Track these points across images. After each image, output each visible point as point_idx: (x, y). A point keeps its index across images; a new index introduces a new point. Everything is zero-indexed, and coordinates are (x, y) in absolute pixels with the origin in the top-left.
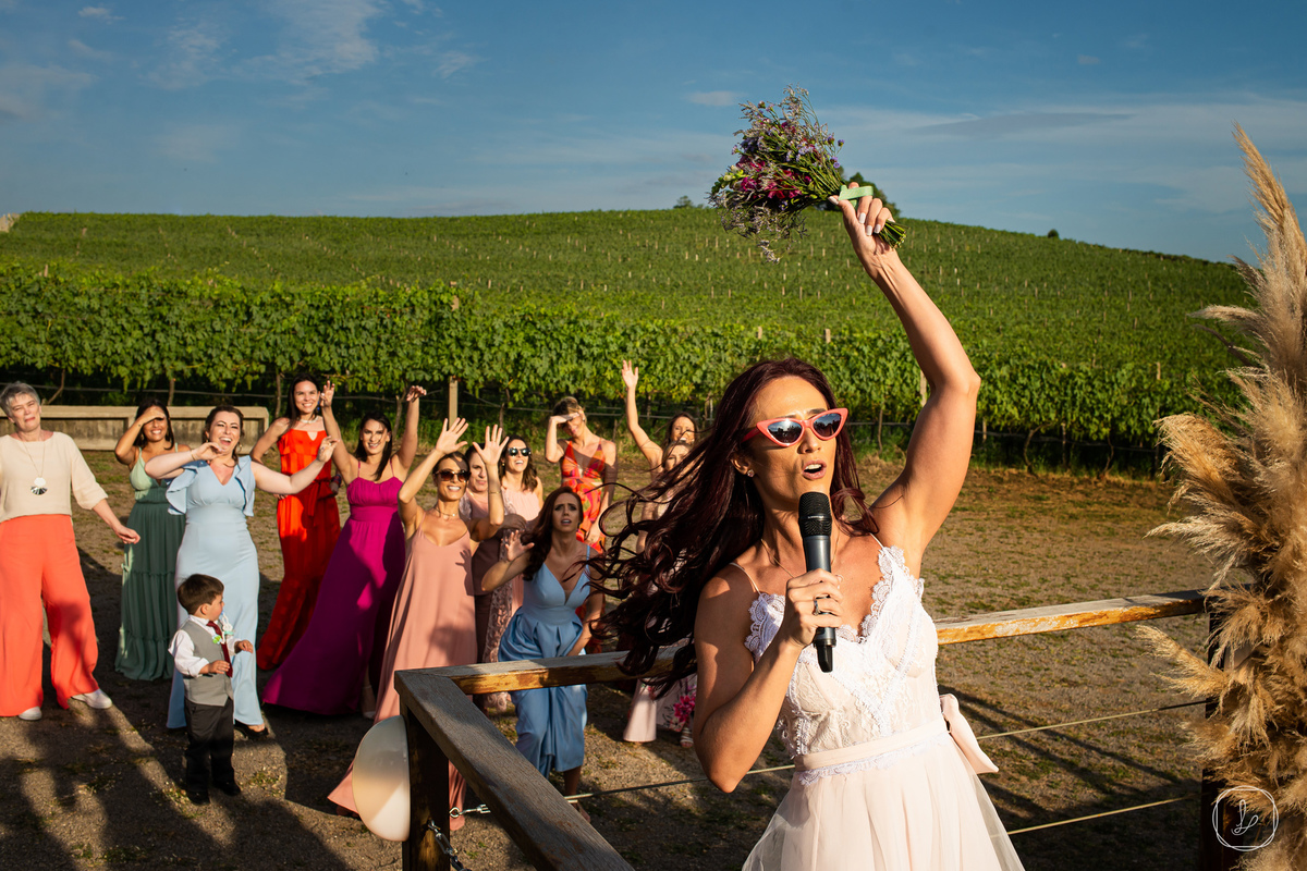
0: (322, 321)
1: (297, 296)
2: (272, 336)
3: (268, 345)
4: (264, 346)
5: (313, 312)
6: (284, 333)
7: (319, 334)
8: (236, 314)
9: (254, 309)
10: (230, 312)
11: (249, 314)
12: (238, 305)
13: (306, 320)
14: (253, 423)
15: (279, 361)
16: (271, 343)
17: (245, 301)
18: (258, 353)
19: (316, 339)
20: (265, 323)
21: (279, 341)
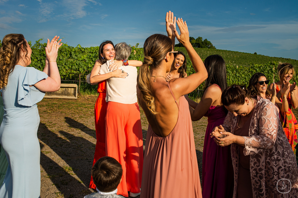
0: (94, 57)
1: (86, 49)
2: (78, 61)
3: (77, 64)
4: (75, 65)
5: (91, 54)
6: (82, 60)
7: (93, 61)
8: (67, 55)
9: (73, 53)
10: (65, 54)
11: (71, 54)
12: (67, 52)
13: (89, 57)
14: (72, 89)
15: (80, 69)
16: (78, 64)
17: (70, 50)
18: (74, 67)
19: (92, 63)
20: (76, 58)
21: (80, 63)
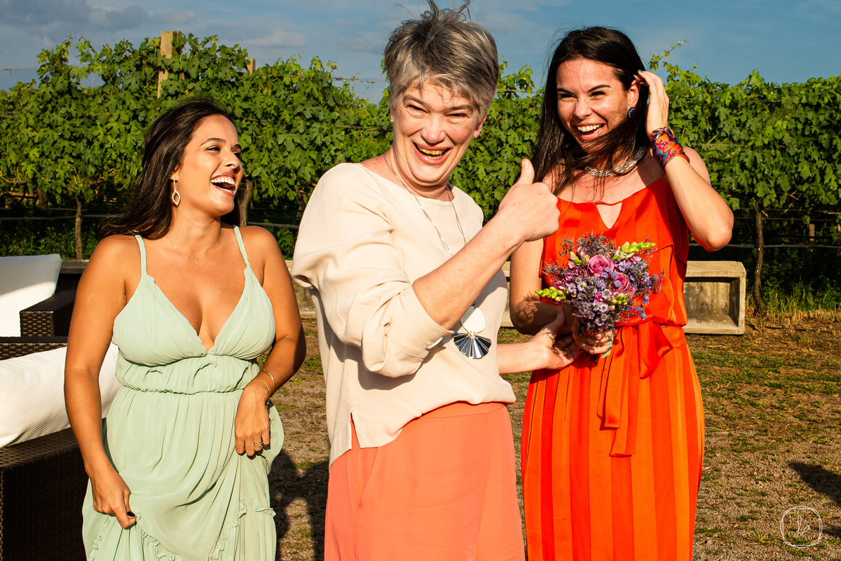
0: (823, 128)
1: (785, 92)
2: (749, 152)
3: (743, 166)
4: (737, 168)
5: (811, 115)
6: (765, 146)
7: (820, 147)
8: (695, 122)
9: (722, 112)
10: (686, 118)
11: (714, 120)
12: (697, 108)
13: (800, 126)
14: (722, 285)
15: (760, 190)
16: (748, 164)
17: (709, 101)
18: (729, 179)
19: (815, 156)
20: (738, 134)
21: (760, 160)
